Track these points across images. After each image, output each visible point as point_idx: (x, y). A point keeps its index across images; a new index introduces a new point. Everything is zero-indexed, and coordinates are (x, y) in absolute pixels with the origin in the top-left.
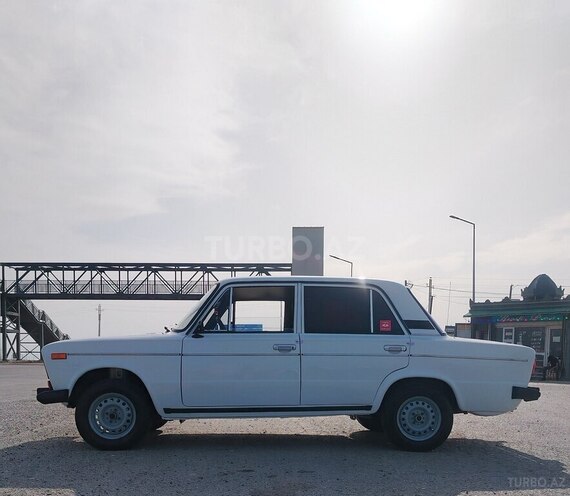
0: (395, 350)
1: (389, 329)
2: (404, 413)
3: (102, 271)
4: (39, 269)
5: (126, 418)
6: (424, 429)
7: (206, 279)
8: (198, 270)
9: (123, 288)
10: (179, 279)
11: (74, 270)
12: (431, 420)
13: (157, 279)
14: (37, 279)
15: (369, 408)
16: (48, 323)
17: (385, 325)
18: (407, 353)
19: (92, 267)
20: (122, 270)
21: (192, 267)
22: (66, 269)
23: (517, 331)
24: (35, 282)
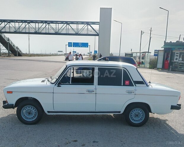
0: (130, 92)
1: (128, 84)
2: (132, 114)
3: (29, 23)
4: (6, 22)
5: (34, 114)
6: (139, 119)
7: (67, 27)
8: (64, 24)
9: (37, 30)
10: (57, 27)
11: (19, 22)
12: (141, 116)
13: (49, 27)
14: (5, 26)
15: (120, 112)
16: (10, 42)
17: (127, 82)
18: (134, 93)
19: (25, 21)
20: (36, 23)
21: (62, 22)
22: (16, 22)
23: (181, 53)
24: (5, 27)
